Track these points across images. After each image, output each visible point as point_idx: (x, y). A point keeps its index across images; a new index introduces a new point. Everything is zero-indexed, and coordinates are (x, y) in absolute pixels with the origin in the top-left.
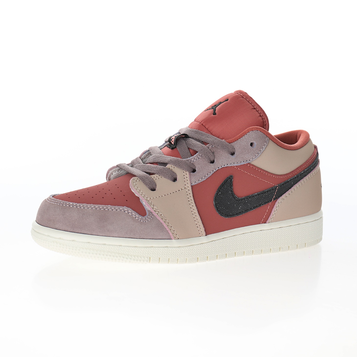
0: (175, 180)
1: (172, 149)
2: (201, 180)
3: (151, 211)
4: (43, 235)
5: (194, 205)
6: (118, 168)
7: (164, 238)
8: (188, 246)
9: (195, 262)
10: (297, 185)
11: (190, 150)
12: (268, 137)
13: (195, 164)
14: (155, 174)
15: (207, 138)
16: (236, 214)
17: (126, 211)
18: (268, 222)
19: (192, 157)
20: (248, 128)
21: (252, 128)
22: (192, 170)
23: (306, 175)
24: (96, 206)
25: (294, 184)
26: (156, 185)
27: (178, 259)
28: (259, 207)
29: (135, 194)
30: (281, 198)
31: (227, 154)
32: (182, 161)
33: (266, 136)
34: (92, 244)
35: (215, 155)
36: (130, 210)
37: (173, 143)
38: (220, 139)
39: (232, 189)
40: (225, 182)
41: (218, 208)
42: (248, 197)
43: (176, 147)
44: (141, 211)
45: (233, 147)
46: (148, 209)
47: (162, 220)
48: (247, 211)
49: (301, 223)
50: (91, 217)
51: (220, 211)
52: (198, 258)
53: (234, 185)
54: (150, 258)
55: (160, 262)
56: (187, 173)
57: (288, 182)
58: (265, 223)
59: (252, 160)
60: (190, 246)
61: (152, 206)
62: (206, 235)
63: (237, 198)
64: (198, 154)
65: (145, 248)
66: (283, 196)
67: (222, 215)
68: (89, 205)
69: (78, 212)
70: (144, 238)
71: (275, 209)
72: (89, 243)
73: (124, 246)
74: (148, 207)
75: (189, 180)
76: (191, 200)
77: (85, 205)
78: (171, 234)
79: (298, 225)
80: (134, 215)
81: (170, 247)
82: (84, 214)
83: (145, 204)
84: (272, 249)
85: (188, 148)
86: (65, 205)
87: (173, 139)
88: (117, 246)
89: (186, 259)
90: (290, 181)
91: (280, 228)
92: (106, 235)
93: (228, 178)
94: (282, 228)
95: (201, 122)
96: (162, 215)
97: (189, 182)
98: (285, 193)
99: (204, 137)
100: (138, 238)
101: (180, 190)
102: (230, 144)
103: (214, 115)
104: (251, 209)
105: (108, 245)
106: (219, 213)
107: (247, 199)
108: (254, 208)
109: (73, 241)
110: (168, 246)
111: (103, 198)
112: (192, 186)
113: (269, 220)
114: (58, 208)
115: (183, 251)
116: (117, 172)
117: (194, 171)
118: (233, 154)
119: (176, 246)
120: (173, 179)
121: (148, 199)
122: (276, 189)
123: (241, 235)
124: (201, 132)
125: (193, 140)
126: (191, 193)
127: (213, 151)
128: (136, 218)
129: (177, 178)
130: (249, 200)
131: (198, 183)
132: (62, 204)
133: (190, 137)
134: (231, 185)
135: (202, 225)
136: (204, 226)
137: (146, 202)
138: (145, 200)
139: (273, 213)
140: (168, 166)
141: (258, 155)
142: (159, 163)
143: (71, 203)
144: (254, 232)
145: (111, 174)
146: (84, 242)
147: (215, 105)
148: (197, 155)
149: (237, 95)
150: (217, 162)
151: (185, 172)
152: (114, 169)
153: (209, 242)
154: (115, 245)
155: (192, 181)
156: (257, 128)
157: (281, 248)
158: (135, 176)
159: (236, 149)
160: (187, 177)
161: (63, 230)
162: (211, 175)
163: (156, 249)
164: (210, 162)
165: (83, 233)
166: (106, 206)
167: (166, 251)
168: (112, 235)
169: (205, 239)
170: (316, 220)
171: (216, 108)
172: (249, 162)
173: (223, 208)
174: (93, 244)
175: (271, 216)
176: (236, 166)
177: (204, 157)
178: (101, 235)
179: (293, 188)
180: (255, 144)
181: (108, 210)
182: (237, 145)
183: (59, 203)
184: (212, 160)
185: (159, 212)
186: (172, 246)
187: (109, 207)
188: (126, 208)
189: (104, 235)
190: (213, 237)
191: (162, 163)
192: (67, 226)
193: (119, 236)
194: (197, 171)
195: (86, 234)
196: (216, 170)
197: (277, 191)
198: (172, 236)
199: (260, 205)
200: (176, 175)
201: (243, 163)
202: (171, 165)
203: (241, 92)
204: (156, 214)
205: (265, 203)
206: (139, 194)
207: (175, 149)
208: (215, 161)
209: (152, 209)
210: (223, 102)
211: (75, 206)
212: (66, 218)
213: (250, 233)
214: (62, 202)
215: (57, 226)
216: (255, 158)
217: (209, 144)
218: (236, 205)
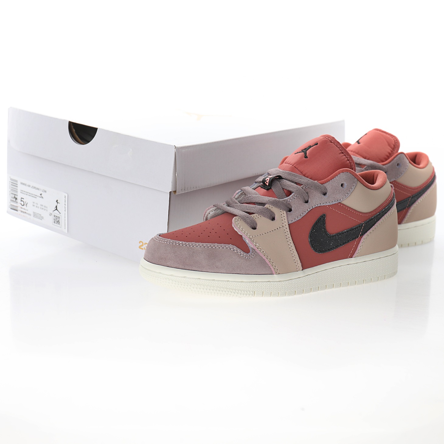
0: (273, 219)
1: (268, 190)
2: (297, 219)
3: (254, 249)
4: (155, 272)
5: (292, 242)
6: (215, 208)
7: (266, 273)
8: (288, 280)
9: (293, 295)
10: (379, 222)
11: (285, 190)
12: (356, 178)
13: (291, 204)
14: (254, 214)
15: (300, 179)
16: (328, 250)
17: (232, 248)
18: (354, 257)
19: (288, 197)
20: (339, 170)
21: (343, 170)
22: (289, 210)
23: (386, 213)
24: (204, 244)
25: (377, 221)
26: (256, 224)
27: (279, 293)
28: (347, 242)
29: (238, 233)
30: (366, 234)
31: (320, 194)
32: (279, 202)
33: (354, 177)
34: (202, 280)
35: (309, 195)
36: (235, 248)
37: (267, 184)
38: (312, 181)
39: (325, 226)
40: (319, 219)
41: (313, 245)
42: (338, 234)
43: (271, 188)
44: (245, 248)
45: (325, 187)
46: (251, 246)
47: (264, 256)
48: (337, 247)
49: (382, 257)
50: (200, 254)
51: (314, 247)
52: (295, 291)
53: (326, 223)
54: (255, 292)
55: (264, 295)
56: (285, 212)
57: (372, 219)
58: (351, 258)
59: (342, 200)
60: (289, 280)
61: (255, 244)
62: (302, 270)
63: (329, 235)
64: (294, 194)
65: (251, 283)
66: (368, 233)
67: (316, 251)
68: (198, 244)
69: (188, 250)
70: (249, 273)
71: (360, 244)
72: (199, 279)
73: (231, 281)
74: (251, 245)
75: (286, 219)
76: (289, 237)
77: (194, 243)
78: (273, 269)
79: (379, 259)
80: (239, 252)
81: (272, 281)
82: (194, 252)
83: (248, 242)
84: (357, 282)
85: (283, 189)
86: (174, 244)
87: (267, 180)
88: (225, 281)
89: (286, 292)
90: (374, 218)
91: (364, 262)
92: (215, 272)
93: (321, 216)
94: (366, 262)
95: (294, 165)
96: (264, 252)
97: (286, 221)
98: (369, 229)
99: (297, 179)
100: (244, 274)
101: (279, 228)
102: (322, 185)
103: (306, 159)
104: (340, 245)
105: (217, 281)
106: (314, 249)
107: (337, 235)
108: (344, 244)
109: (184, 277)
110: (271, 280)
111: (209, 236)
112: (289, 224)
113: (356, 254)
114: (169, 247)
115: (283, 284)
116: (214, 212)
117: (290, 210)
118: (325, 194)
119: (277, 281)
120: (272, 218)
121: (251, 237)
122: (362, 226)
123: (331, 269)
124: (294, 173)
125: (287, 181)
126: (289, 231)
127: (307, 192)
128: (241, 255)
129: (275, 217)
130: (339, 237)
131: (294, 221)
132: (172, 243)
133: (284, 179)
134: (324, 222)
135: (299, 260)
136: (301, 262)
137: (249, 240)
138: (249, 238)
139: (359, 248)
140: (266, 206)
141: (348, 195)
142: (256, 203)
143: (181, 242)
144: (342, 267)
145: (208, 214)
146: (195, 279)
147: (305, 149)
148: (292, 196)
149: (326, 140)
150: (311, 202)
151: (282, 211)
152: (212, 209)
153: (304, 276)
154: (224, 281)
155: (289, 220)
156: (347, 170)
157: (365, 281)
158: (236, 216)
159: (328, 190)
160: (284, 216)
161: (175, 267)
162: (306, 214)
163: (260, 284)
164: (304, 202)
165: (194, 270)
166: (213, 244)
167: (268, 285)
168: (220, 272)
169: (301, 273)
170: (394, 254)
171: (306, 151)
172: (340, 201)
173: (317, 244)
174: (204, 280)
175: (357, 251)
176: (328, 205)
177: (299, 197)
178: (211, 271)
179: (376, 225)
180: (345, 184)
181: (216, 248)
182: (329, 186)
183: (168, 242)
184: (306, 200)
185: (261, 249)
186: (274, 281)
187: (216, 245)
188: (231, 246)
189: (213, 272)
190: (308, 271)
191: (259, 203)
192: (179, 263)
193: (227, 272)
194: (293, 210)
195: (197, 271)
196: (310, 209)
197: (363, 228)
198: (274, 272)
199: (348, 241)
200: (275, 215)
201: (334, 203)
202: (269, 205)
203: (329, 136)
204: (259, 251)
205: (353, 239)
206: (242, 233)
207: (270, 190)
208: (309, 201)
209: (255, 246)
210: (312, 146)
211: (184, 244)
212: (177, 256)
213: (339, 267)
214: (172, 241)
215: (168, 264)
216: (345, 197)
217: (302, 185)
218: (328, 241)
